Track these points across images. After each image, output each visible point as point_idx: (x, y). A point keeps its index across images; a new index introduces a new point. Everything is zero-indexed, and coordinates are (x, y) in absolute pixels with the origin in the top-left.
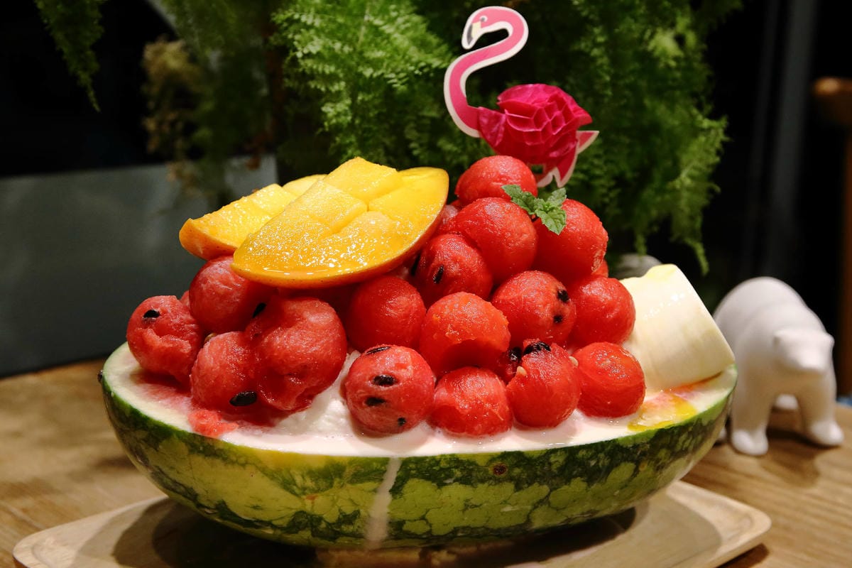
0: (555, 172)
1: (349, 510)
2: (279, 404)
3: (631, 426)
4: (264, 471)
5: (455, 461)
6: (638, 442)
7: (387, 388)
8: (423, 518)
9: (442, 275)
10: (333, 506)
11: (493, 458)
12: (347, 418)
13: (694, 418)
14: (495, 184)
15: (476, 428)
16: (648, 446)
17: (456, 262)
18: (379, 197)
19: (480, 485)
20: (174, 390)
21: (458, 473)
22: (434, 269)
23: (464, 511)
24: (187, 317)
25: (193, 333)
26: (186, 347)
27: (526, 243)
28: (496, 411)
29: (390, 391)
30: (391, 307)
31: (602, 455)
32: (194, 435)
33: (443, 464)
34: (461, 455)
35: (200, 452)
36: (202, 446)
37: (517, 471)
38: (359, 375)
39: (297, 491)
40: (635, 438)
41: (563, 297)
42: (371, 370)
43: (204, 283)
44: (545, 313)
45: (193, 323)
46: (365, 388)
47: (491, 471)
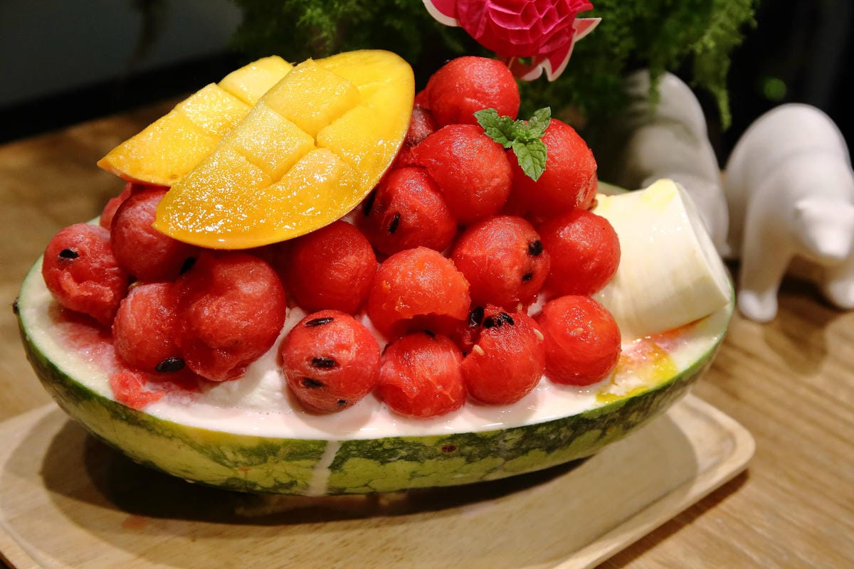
0: (546, 64)
1: (285, 480)
2: (208, 376)
3: (600, 395)
4: (192, 445)
5: (399, 442)
6: (605, 413)
7: (325, 373)
8: (366, 485)
9: (397, 223)
10: (268, 476)
11: (440, 439)
12: (282, 391)
13: (673, 379)
14: (468, 100)
15: (424, 411)
16: (618, 414)
17: (414, 212)
18: (330, 123)
19: (427, 461)
20: (97, 332)
21: (403, 453)
22: (389, 216)
23: (410, 480)
24: (108, 259)
25: (114, 279)
26: (108, 294)
27: (497, 188)
28: (447, 393)
29: (330, 375)
30: (336, 269)
31: (563, 429)
32: (115, 403)
33: (387, 446)
34: (407, 438)
35: (122, 419)
36: (124, 412)
37: (468, 449)
38: (295, 352)
39: (228, 464)
40: (602, 410)
41: (535, 250)
42: (309, 349)
43: (126, 227)
44: (512, 276)
45: (114, 266)
46: (303, 369)
47: (439, 450)
